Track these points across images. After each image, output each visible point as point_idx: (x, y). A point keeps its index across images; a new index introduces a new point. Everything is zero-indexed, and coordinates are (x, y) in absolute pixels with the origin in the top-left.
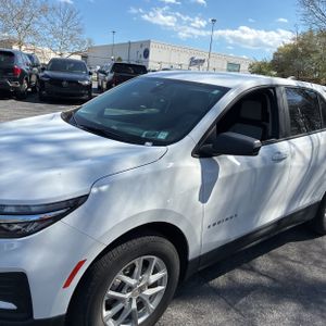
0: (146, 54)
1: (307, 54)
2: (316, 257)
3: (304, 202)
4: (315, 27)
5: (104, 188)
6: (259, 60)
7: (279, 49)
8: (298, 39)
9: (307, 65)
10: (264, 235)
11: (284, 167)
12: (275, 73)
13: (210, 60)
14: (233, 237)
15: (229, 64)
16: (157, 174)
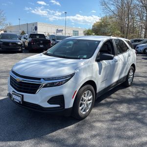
0: (36, 28)
1: (106, 26)
2: (128, 92)
3: (123, 75)
4: (108, 14)
5: (78, 71)
6: (87, 29)
7: (95, 24)
8: (101, 19)
9: (107, 30)
10: (114, 86)
11: (118, 64)
12: (93, 34)
13: (66, 30)
14: (107, 86)
15: (74, 31)
16: (89, 66)
